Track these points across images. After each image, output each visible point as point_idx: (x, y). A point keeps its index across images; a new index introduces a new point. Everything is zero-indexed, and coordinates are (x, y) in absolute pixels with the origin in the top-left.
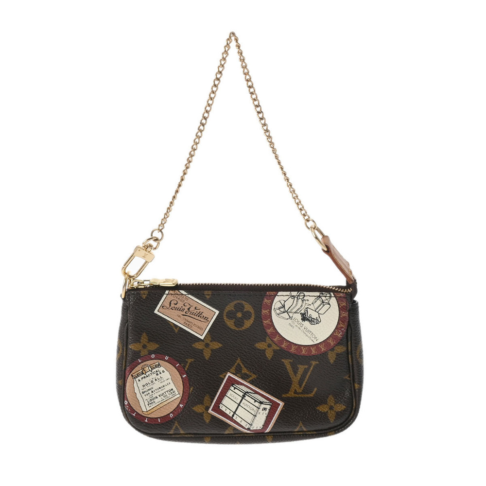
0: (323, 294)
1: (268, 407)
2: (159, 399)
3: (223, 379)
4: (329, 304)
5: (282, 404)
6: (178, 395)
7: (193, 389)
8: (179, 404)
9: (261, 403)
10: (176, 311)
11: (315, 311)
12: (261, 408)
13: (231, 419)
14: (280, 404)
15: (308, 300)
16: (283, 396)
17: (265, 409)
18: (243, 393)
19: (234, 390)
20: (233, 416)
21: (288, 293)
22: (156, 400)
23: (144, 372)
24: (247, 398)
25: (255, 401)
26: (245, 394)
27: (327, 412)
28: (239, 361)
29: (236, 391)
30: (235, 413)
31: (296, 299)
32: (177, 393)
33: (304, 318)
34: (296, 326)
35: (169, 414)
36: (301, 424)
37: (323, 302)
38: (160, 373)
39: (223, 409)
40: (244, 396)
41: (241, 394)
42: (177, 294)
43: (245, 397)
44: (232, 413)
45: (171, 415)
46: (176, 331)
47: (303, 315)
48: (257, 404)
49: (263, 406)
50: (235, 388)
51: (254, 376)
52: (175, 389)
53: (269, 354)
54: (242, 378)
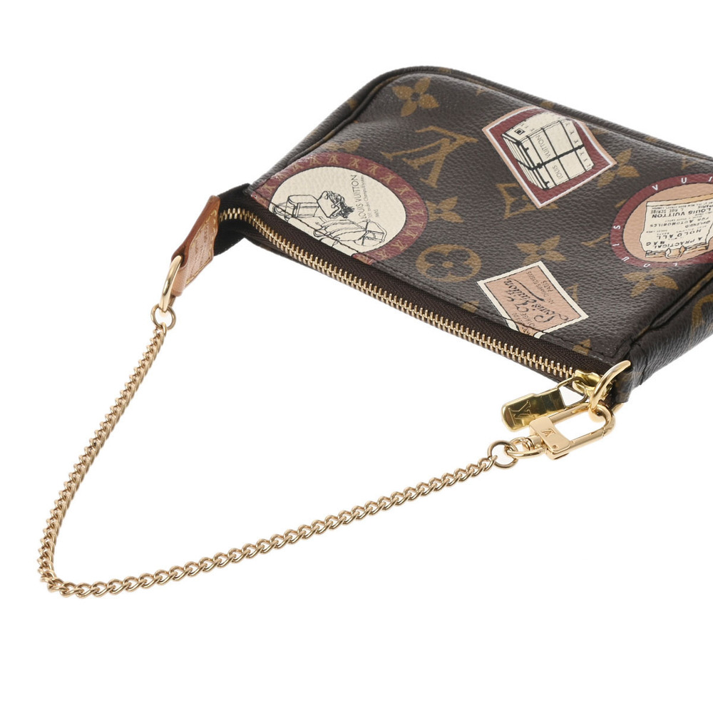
0: (285, 217)
1: (512, 133)
2: (686, 210)
3: (555, 202)
4: (289, 199)
5: (487, 130)
6: (651, 204)
7: (616, 203)
8: (658, 192)
9: (518, 143)
10: (548, 309)
11: (319, 206)
12: (523, 135)
13: (586, 143)
14: (490, 130)
15: (317, 223)
16: (475, 140)
17: (519, 132)
18: (537, 171)
19: (550, 180)
20: (580, 147)
21: (338, 247)
22: (696, 208)
23: (682, 249)
24: (536, 161)
25: (526, 150)
26: (535, 168)
27: (425, 93)
28: (508, 214)
29: (547, 178)
30: (575, 150)
31: (333, 235)
32: (649, 209)
33: (346, 211)
34: (369, 210)
35: (686, 184)
36: (479, 92)
37: (295, 208)
38: (655, 244)
39: (589, 164)
40: (540, 166)
41: (542, 171)
42: (524, 325)
43: (539, 164)
44: (579, 151)
45: (684, 180)
46: (575, 287)
47: (345, 216)
48: (526, 144)
49: (518, 137)
50: (546, 184)
51: (501, 187)
52: (649, 215)
53: (450, 202)
54: (523, 192)
